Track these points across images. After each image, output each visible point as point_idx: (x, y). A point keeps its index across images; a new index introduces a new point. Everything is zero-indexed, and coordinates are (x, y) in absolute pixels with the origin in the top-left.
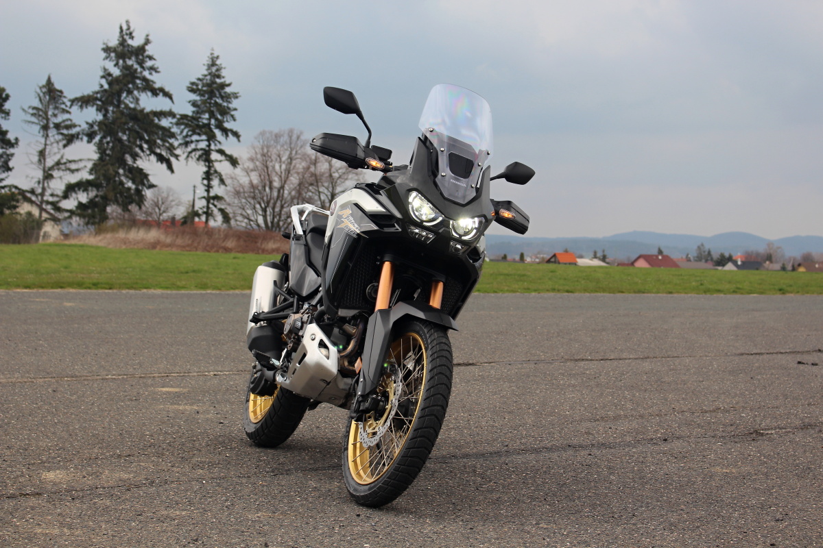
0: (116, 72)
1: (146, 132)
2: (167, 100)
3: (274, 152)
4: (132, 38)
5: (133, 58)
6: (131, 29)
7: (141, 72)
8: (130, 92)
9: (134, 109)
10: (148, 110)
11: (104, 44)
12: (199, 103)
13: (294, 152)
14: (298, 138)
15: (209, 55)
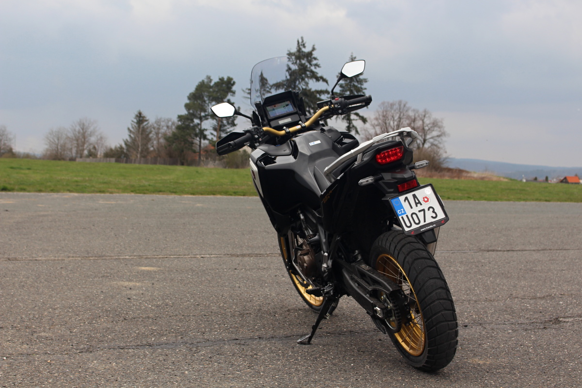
0: (294, 67)
1: (312, 102)
2: (325, 83)
3: (390, 114)
4: (304, 47)
5: (305, 59)
6: (304, 42)
7: (310, 67)
8: (303, 79)
9: (305, 89)
10: (313, 89)
11: (288, 51)
12: (344, 85)
13: (402, 115)
14: (405, 106)
15: (350, 56)
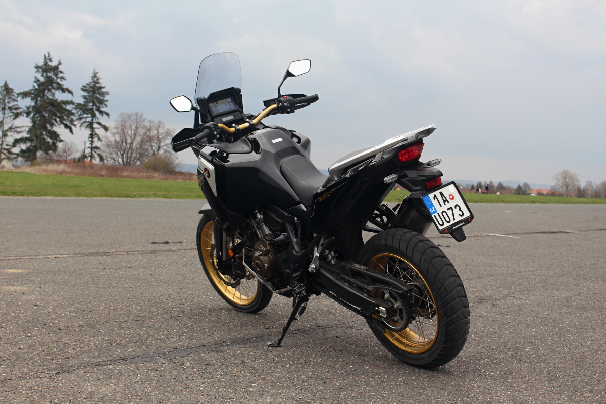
0: (42, 79)
1: (58, 111)
2: (70, 95)
3: (128, 124)
4: (51, 61)
5: (52, 72)
6: (51, 57)
7: (56, 80)
8: (49, 90)
9: (52, 100)
10: (59, 100)
11: (36, 64)
12: (87, 97)
13: (138, 125)
14: (141, 117)
15: (93, 71)
